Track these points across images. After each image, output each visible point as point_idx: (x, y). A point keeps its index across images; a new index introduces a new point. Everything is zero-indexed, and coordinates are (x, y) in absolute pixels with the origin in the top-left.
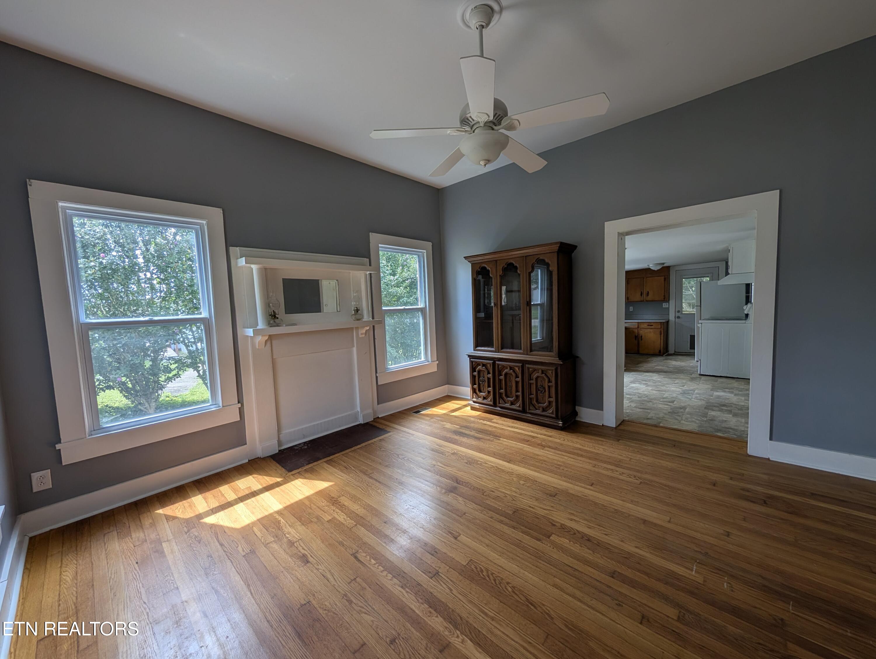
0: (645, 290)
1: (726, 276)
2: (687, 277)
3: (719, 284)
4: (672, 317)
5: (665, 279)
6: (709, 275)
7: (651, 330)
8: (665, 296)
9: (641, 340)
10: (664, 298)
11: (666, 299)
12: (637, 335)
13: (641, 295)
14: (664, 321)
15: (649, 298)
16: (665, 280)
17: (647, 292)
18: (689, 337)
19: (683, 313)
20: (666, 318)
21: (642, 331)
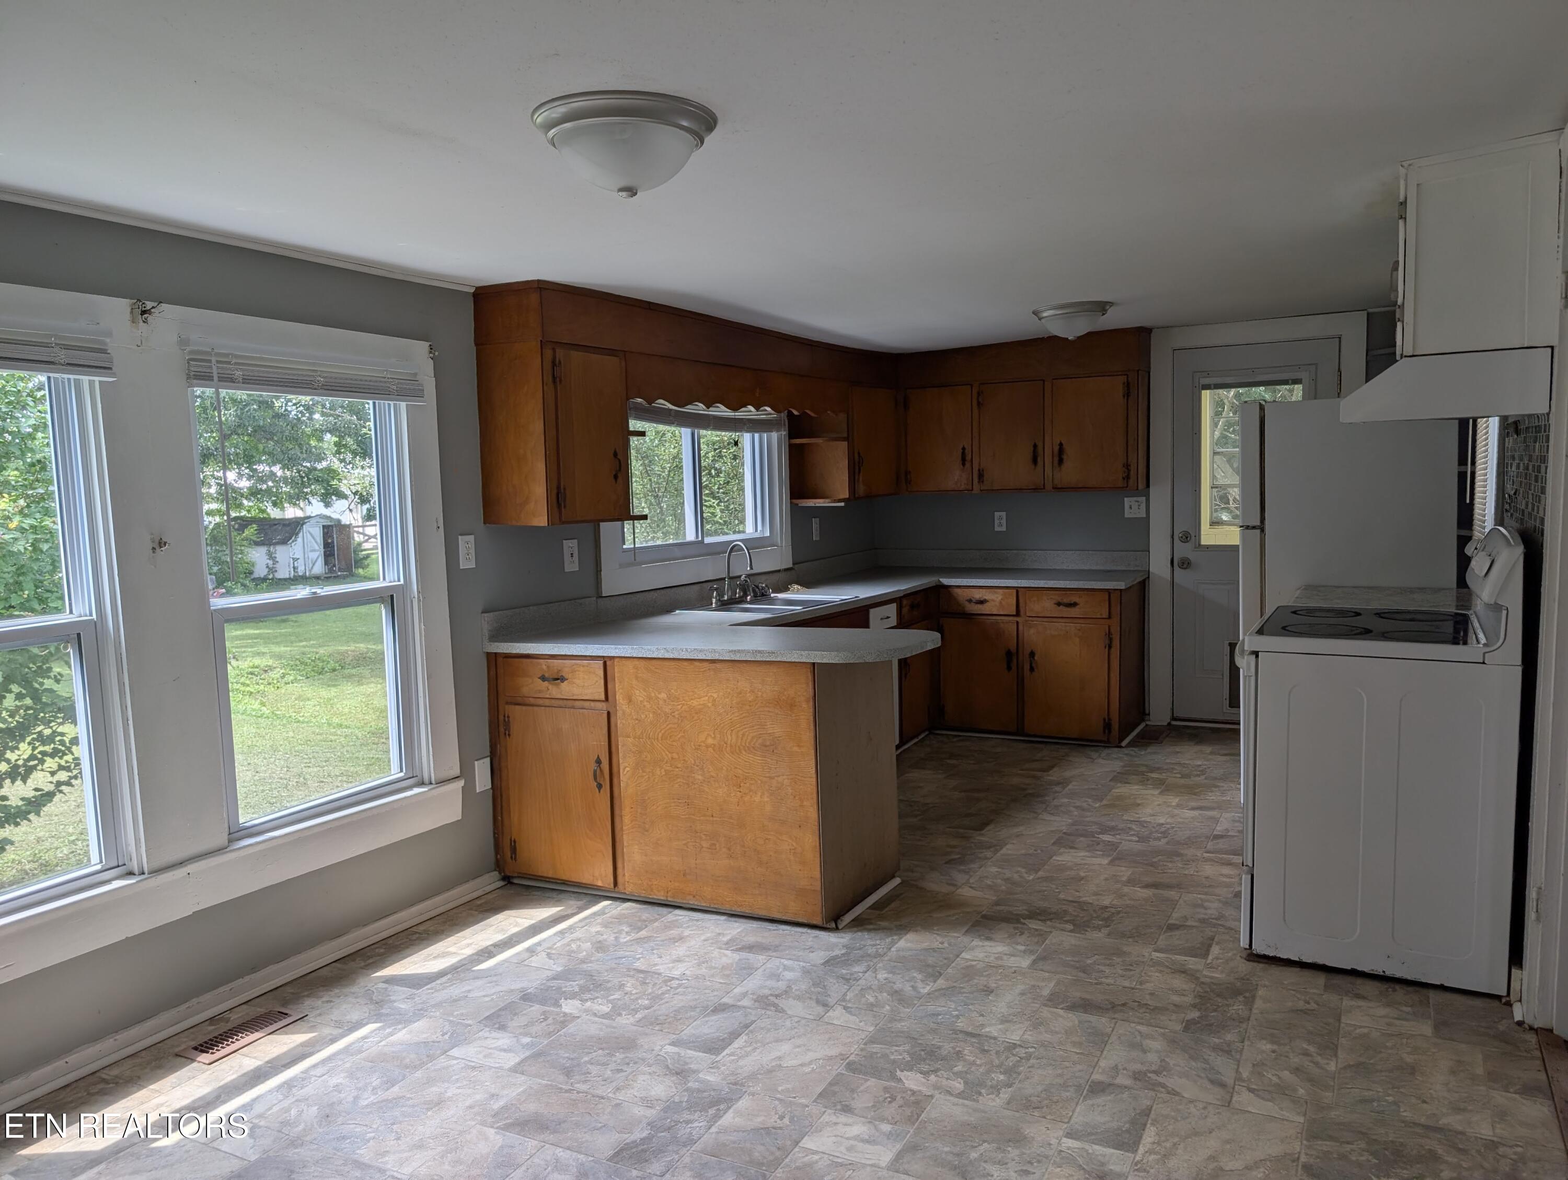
0: (1047, 437)
1: (1367, 382)
2: (1219, 380)
3: (1345, 418)
4: (1159, 565)
5: (1128, 385)
6: (1303, 375)
7: (1071, 627)
8: (1127, 466)
9: (1032, 669)
10: (1127, 478)
11: (1131, 482)
12: (1013, 648)
13: (1035, 459)
14: (1122, 585)
15: (1070, 472)
16: (1127, 395)
17: (1056, 448)
19: (1203, 543)
20: (1136, 568)
21: (1032, 631)
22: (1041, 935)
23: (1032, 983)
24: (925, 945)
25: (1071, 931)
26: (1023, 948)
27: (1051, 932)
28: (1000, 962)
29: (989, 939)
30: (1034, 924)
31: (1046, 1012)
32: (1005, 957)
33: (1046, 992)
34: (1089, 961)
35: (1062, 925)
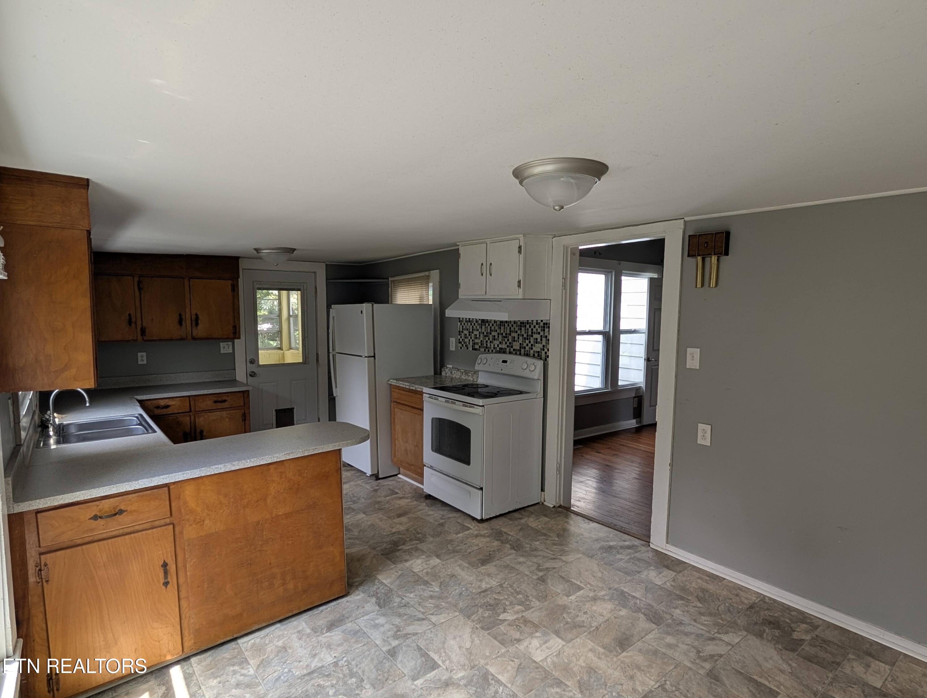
0: (188, 310)
2: (264, 286)
4: (240, 376)
5: (233, 286)
6: (301, 287)
7: (224, 413)
8: (235, 327)
10: (235, 333)
11: (237, 335)
12: (188, 429)
13: (180, 322)
15: (202, 330)
16: (233, 290)
17: (194, 317)
18: (274, 413)
19: (260, 364)
20: (229, 379)
21: (202, 419)
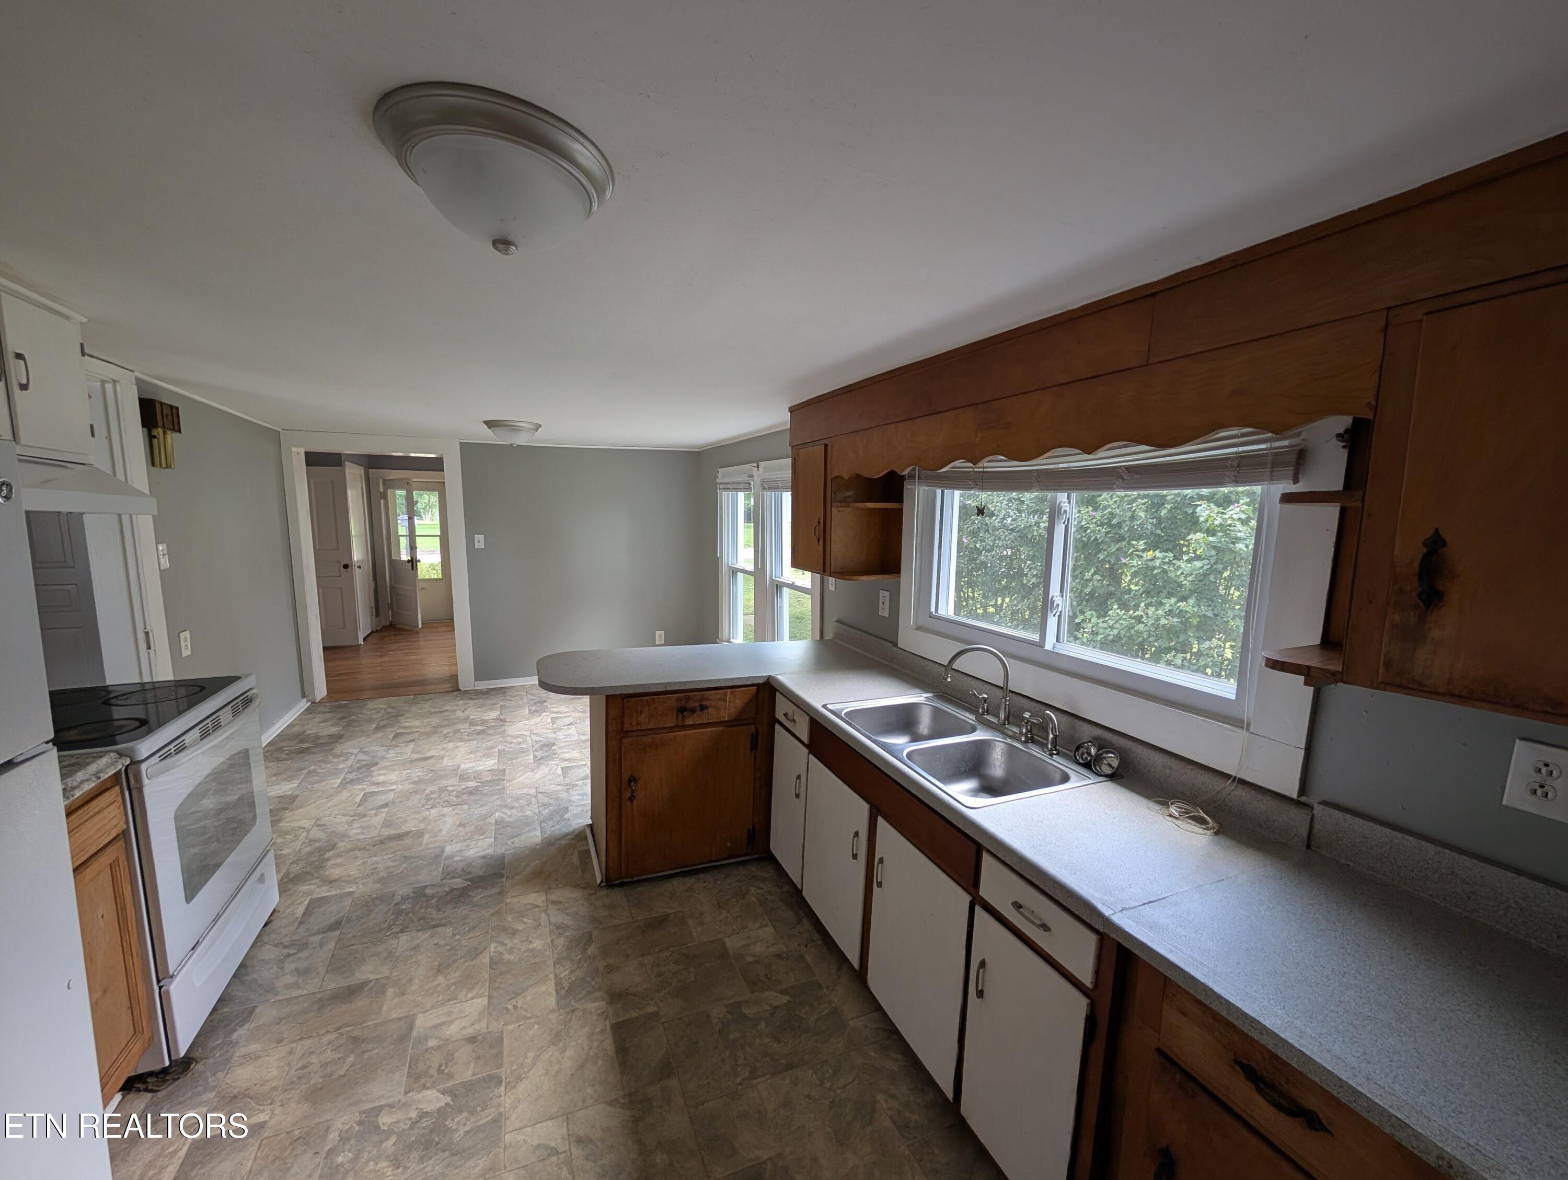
22: (448, 874)
23: (437, 838)
24: (522, 838)
25: (426, 887)
26: (457, 858)
27: (442, 880)
28: (466, 843)
29: (484, 857)
30: (458, 883)
31: (422, 826)
32: (464, 848)
33: (427, 836)
34: (404, 865)
35: (435, 891)
